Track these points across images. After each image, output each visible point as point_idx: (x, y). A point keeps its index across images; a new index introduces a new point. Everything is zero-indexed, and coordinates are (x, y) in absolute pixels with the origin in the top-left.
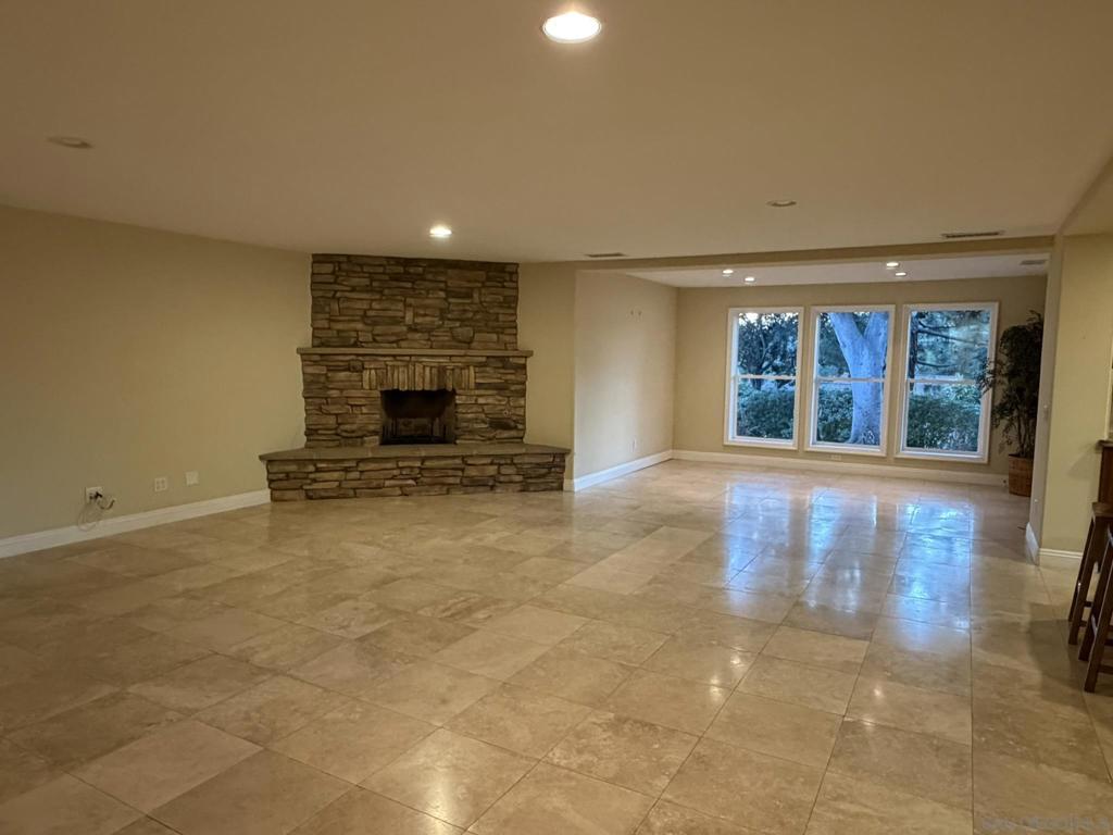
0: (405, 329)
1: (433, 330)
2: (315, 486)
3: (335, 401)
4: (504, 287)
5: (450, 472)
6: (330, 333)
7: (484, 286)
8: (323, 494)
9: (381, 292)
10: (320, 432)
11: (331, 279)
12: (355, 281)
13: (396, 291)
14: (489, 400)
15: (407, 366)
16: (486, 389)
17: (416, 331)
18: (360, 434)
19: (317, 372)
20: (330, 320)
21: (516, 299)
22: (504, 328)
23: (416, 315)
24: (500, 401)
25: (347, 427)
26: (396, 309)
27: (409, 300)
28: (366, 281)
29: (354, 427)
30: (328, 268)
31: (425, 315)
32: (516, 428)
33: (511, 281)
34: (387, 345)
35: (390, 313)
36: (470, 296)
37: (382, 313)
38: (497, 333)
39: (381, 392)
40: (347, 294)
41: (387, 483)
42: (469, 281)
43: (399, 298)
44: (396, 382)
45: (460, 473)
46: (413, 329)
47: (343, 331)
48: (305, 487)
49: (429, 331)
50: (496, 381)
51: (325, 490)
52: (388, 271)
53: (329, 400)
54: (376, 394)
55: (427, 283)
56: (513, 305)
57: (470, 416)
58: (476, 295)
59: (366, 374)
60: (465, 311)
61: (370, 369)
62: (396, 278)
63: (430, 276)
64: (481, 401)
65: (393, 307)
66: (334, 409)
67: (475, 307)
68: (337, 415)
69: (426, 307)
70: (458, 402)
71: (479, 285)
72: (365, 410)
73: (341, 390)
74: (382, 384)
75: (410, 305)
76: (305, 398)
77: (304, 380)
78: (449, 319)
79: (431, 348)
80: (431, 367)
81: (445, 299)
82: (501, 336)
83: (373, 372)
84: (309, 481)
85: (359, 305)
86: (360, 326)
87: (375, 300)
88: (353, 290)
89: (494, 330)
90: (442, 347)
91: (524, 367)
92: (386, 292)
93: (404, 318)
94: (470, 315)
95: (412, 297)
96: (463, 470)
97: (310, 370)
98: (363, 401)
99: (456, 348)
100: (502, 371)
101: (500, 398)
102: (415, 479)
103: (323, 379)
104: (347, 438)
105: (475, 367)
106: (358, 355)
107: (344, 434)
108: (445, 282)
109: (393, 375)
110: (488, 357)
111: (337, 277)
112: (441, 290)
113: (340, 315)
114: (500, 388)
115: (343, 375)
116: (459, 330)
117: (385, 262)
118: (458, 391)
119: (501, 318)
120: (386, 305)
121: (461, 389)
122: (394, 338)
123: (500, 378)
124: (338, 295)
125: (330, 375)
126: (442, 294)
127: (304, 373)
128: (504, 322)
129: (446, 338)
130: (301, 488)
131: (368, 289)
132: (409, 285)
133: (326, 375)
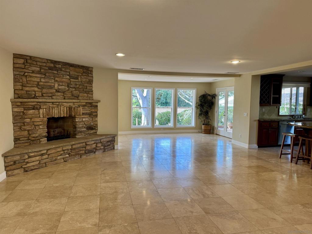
0: (55, 91)
1: (65, 92)
2: (28, 165)
3: (28, 124)
4: (88, 76)
5: (81, 149)
6: (23, 92)
7: (82, 75)
8: (32, 168)
9: (45, 74)
10: (21, 139)
11: (23, 66)
12: (34, 68)
13: (51, 74)
14: (86, 119)
15: (58, 107)
16: (85, 115)
17: (59, 92)
18: (39, 138)
19: (19, 110)
20: (22, 86)
21: (92, 81)
22: (89, 92)
23: (59, 85)
24: (90, 119)
25: (34, 135)
26: (51, 82)
27: (56, 79)
28: (38, 69)
29: (37, 135)
30: (22, 61)
31: (62, 85)
32: (95, 129)
33: (91, 74)
34: (48, 98)
35: (49, 84)
36: (78, 79)
37: (45, 84)
38: (87, 94)
39: (48, 118)
40: (30, 74)
41: (59, 157)
42: (77, 73)
43: (52, 77)
44: (54, 114)
45: (84, 149)
46: (58, 91)
47: (29, 91)
48: (23, 167)
49: (64, 92)
50: (88, 112)
51: (33, 166)
52: (47, 65)
53: (25, 124)
54: (46, 119)
55: (62, 72)
56: (91, 83)
57: (80, 126)
58: (79, 78)
59: (41, 111)
60: (76, 84)
61: (43, 109)
62: (50, 68)
63: (63, 69)
64: (84, 120)
65: (50, 82)
66: (27, 128)
67: (80, 83)
68: (28, 131)
69: (62, 82)
70: (77, 121)
71: (81, 74)
72: (41, 127)
73: (31, 119)
74: (48, 115)
75: (57, 81)
76: (13, 123)
77: (13, 115)
78: (71, 87)
79: (64, 99)
80: (67, 107)
81: (69, 79)
82: (88, 95)
83: (44, 110)
84: (25, 163)
85: (36, 79)
86: (36, 89)
87: (43, 78)
88: (33, 72)
89: (86, 92)
90: (69, 99)
91: (97, 106)
92: (47, 74)
93: (54, 86)
94: (78, 86)
95: (57, 78)
96: (85, 147)
97: (16, 110)
98: (41, 123)
99: (74, 99)
100: (90, 108)
101: (90, 118)
102: (69, 154)
103: (22, 114)
104: (33, 140)
105: (82, 106)
106: (37, 102)
107: (33, 139)
108: (69, 72)
109: (52, 111)
110: (86, 103)
111: (25, 66)
112: (68, 75)
113: (27, 84)
114: (90, 114)
115: (31, 112)
116: (74, 92)
117: (46, 62)
118: (76, 116)
119: (88, 88)
120: (47, 80)
121: (77, 115)
122: (50, 95)
123: (90, 111)
124: (26, 74)
125: (25, 112)
126: (68, 77)
127: (13, 112)
128: (89, 89)
129: (70, 95)
130: (22, 167)
131: (39, 72)
132: (56, 72)
133: (23, 112)
